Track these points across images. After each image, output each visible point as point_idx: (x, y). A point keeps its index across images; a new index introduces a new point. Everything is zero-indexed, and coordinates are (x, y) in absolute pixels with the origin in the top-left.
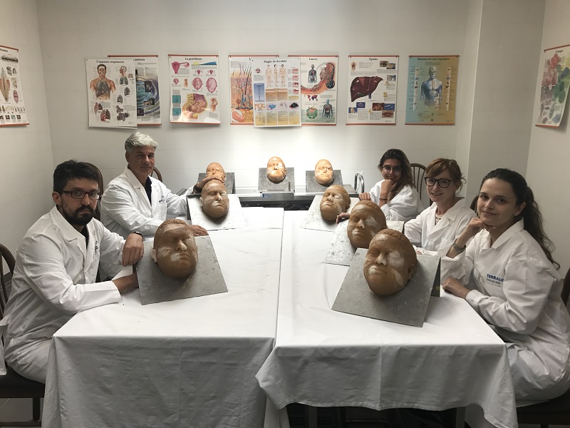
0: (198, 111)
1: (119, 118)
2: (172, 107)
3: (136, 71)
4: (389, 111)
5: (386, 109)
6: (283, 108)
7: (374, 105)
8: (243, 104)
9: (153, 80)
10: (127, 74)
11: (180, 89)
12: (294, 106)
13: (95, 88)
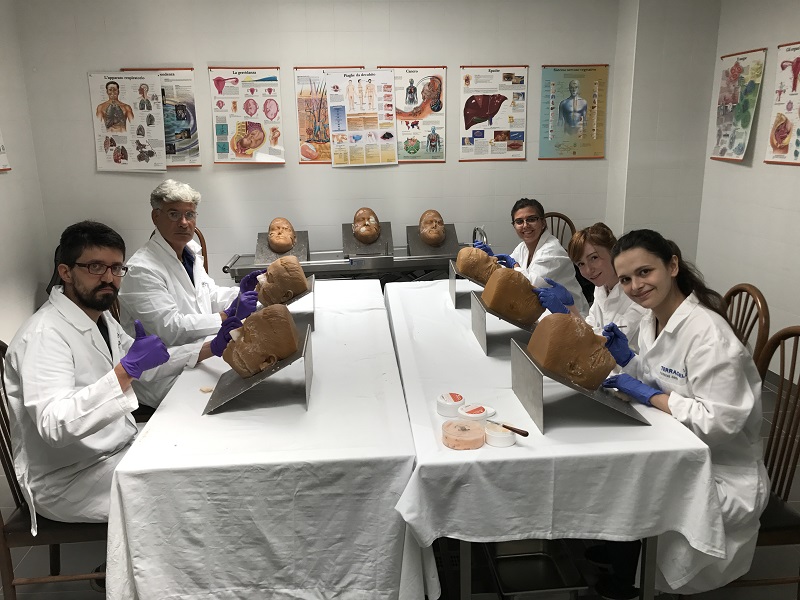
0: (253, 145)
1: (140, 158)
2: (216, 141)
3: (163, 90)
4: (516, 142)
5: (514, 139)
6: (372, 141)
7: (497, 133)
8: (316, 135)
9: (188, 104)
10: (149, 95)
11: (227, 115)
12: (388, 136)
13: (104, 116)
